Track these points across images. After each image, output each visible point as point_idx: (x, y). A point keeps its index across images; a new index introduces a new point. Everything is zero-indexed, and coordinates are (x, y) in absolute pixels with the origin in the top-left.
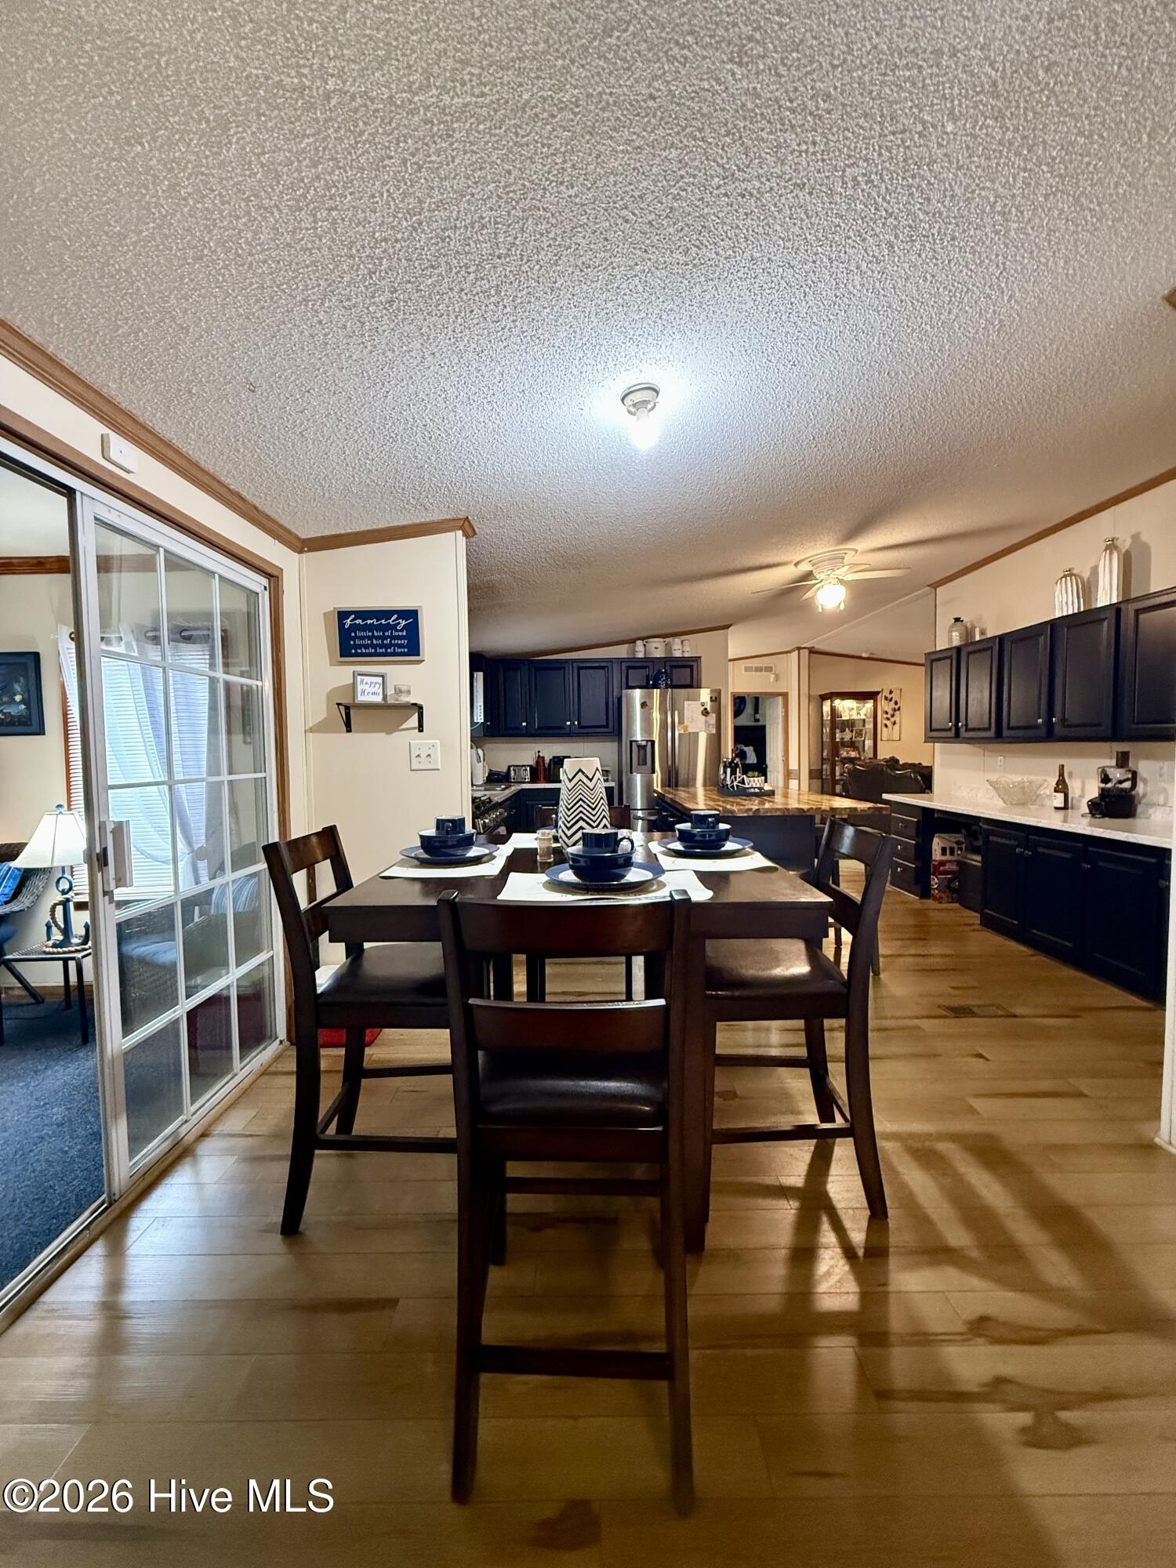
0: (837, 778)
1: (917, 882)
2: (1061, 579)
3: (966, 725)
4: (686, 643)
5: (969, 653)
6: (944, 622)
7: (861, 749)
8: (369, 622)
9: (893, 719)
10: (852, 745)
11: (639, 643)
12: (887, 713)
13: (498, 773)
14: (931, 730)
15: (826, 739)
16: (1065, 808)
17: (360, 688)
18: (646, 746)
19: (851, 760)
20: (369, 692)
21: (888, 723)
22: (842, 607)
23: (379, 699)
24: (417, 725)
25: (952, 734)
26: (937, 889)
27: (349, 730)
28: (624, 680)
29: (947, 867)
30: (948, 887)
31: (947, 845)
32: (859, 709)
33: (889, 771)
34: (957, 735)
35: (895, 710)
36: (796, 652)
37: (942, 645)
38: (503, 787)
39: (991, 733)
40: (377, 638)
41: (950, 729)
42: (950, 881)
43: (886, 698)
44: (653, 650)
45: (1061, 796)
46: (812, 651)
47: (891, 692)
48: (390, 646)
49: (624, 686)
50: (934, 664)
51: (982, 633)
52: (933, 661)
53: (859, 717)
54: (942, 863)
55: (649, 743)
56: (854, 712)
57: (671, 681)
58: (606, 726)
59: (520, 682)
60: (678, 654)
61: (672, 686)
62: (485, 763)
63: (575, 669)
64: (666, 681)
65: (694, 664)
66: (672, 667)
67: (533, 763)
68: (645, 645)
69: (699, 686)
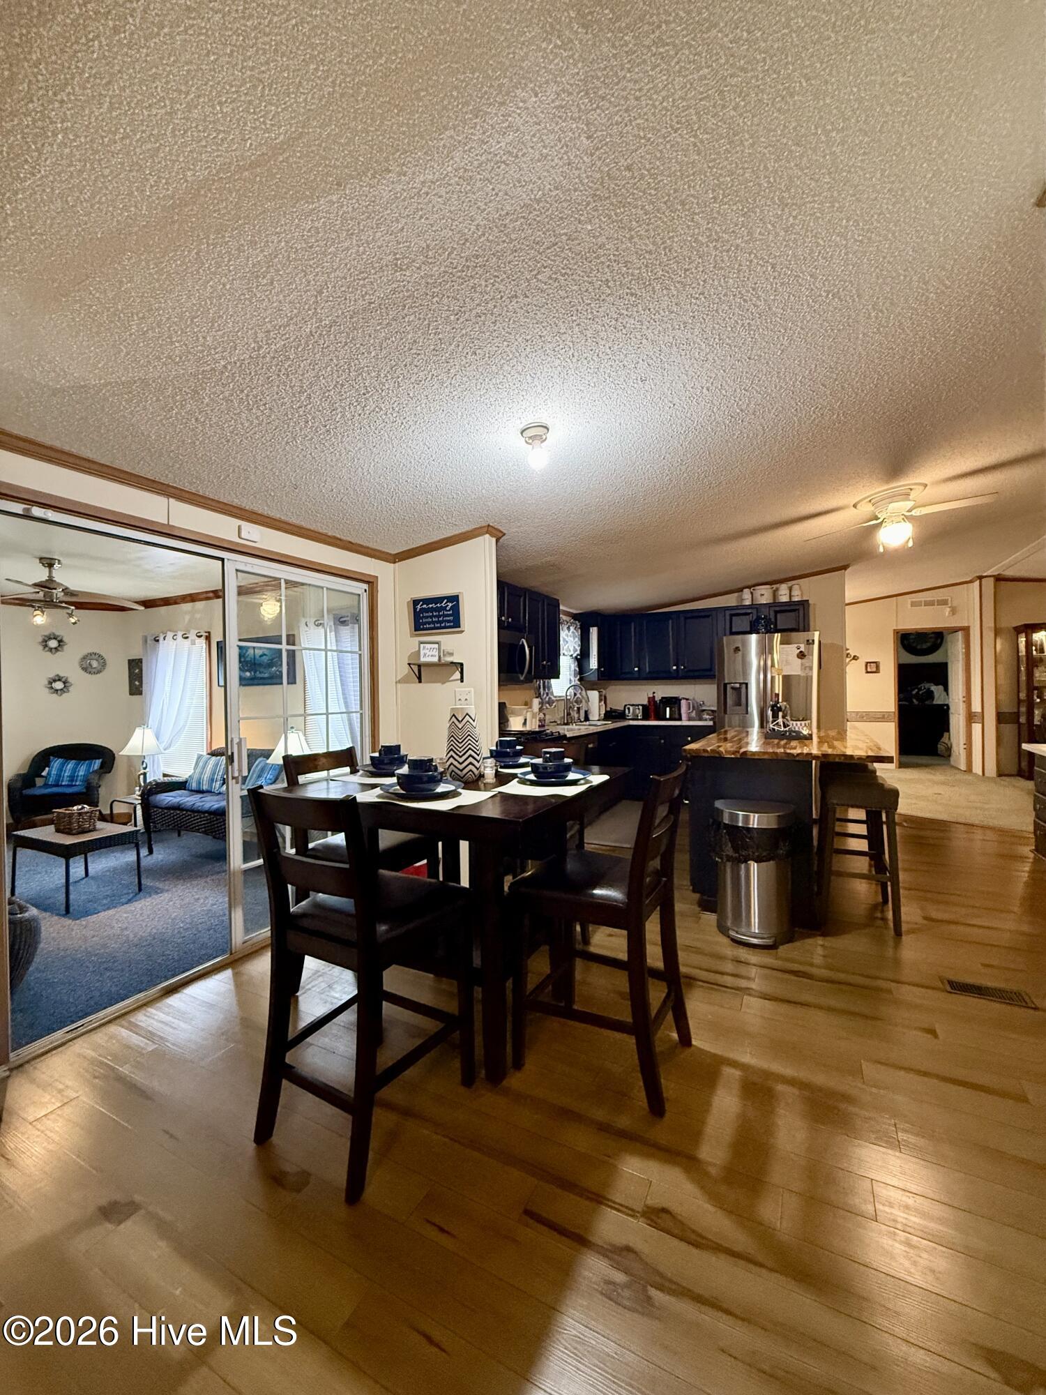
4: (795, 588)
8: (430, 606)
11: (746, 591)
13: (615, 711)
15: (1023, 679)
17: (422, 653)
18: (740, 688)
20: (429, 655)
22: (910, 544)
23: (435, 659)
24: (459, 677)
27: (420, 682)
28: (728, 627)
36: (978, 582)
38: (618, 721)
40: (435, 616)
44: (759, 597)
46: (998, 579)
48: (443, 621)
49: (728, 632)
55: (744, 686)
57: (776, 625)
58: (710, 670)
59: (633, 634)
60: (784, 599)
61: (777, 631)
62: (603, 703)
63: (682, 619)
64: (766, 625)
65: (801, 608)
66: (776, 612)
67: (645, 702)
68: (752, 593)
69: (805, 630)
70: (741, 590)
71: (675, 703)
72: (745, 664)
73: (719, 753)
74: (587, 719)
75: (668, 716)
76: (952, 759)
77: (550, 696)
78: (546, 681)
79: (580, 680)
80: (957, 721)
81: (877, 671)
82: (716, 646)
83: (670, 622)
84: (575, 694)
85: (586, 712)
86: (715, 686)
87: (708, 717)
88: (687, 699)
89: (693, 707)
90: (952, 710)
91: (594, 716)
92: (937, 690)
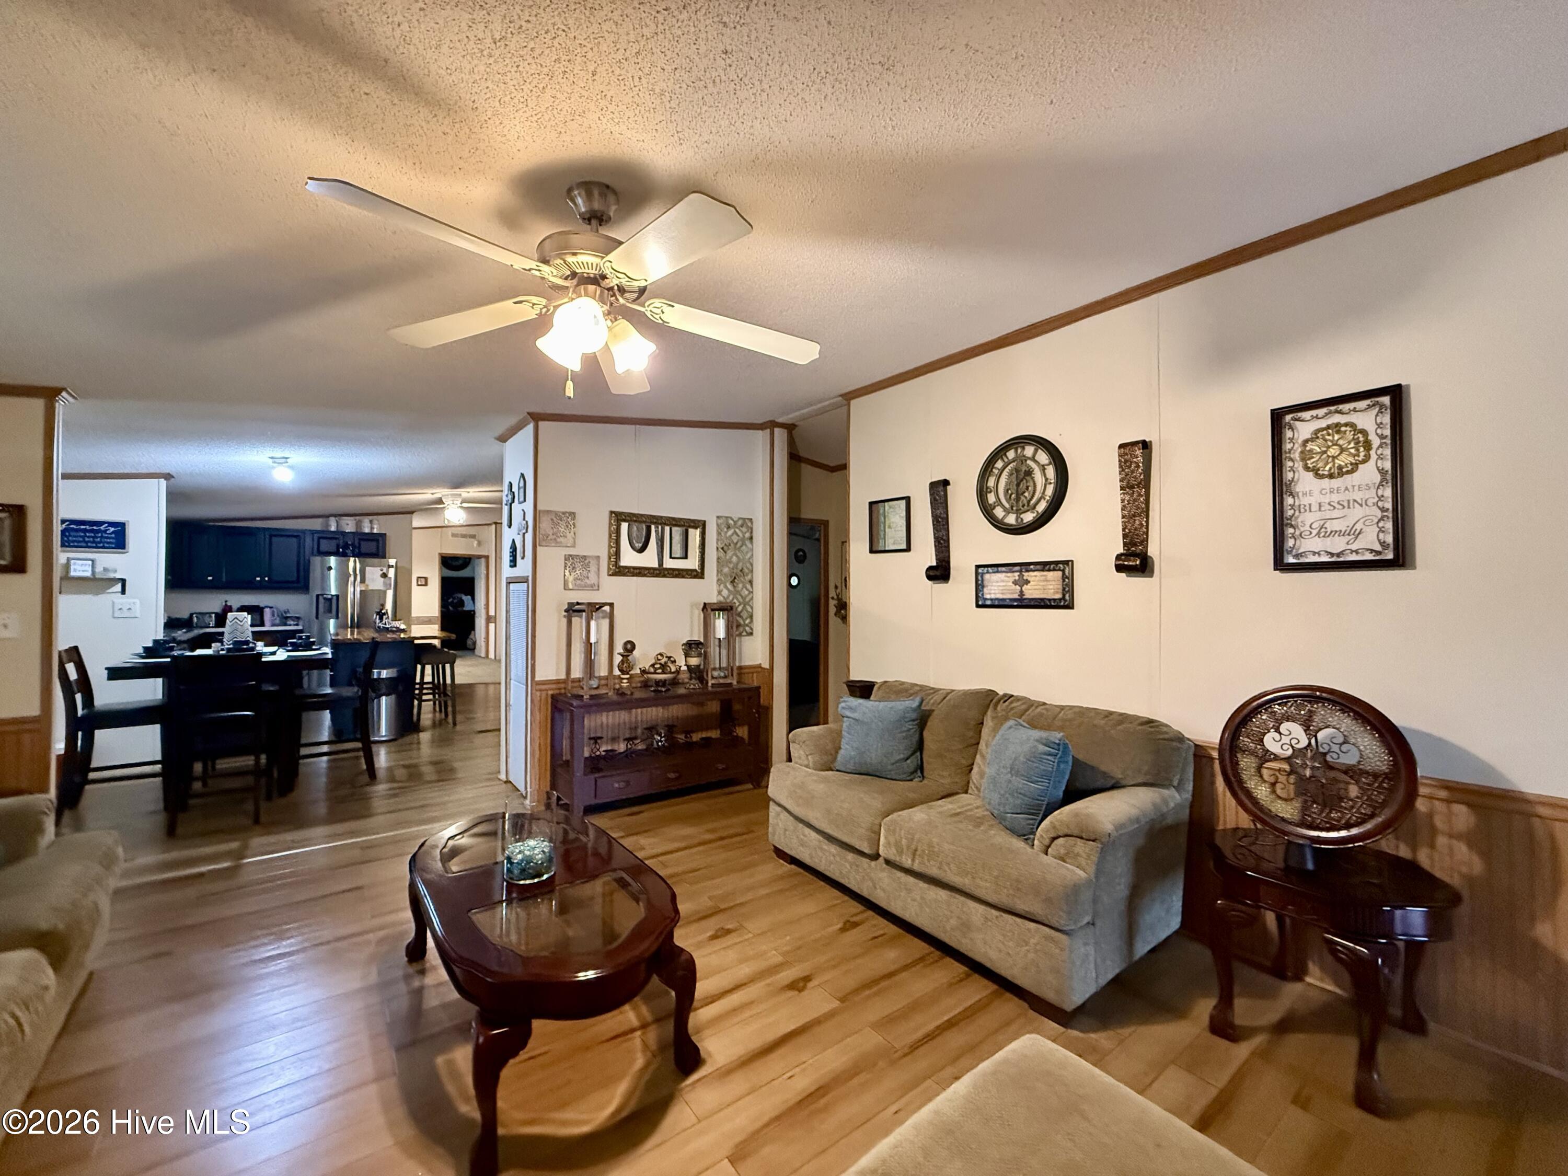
4: (375, 522)
8: (82, 527)
11: (333, 519)
17: (74, 567)
18: (331, 599)
20: (81, 570)
23: (89, 574)
24: (120, 591)
28: (314, 548)
36: (494, 525)
38: (184, 630)
40: (89, 537)
44: (345, 526)
48: (100, 543)
49: (316, 552)
55: (335, 597)
57: (359, 550)
58: (297, 582)
60: (366, 530)
61: (359, 555)
63: (267, 535)
65: (380, 539)
66: (360, 540)
67: (220, 610)
68: (337, 521)
69: (384, 557)
70: (328, 516)
76: (476, 651)
80: (480, 622)
81: (426, 584)
82: (305, 564)
87: (295, 622)
88: (271, 608)
89: (278, 614)
90: (477, 615)
92: (467, 599)
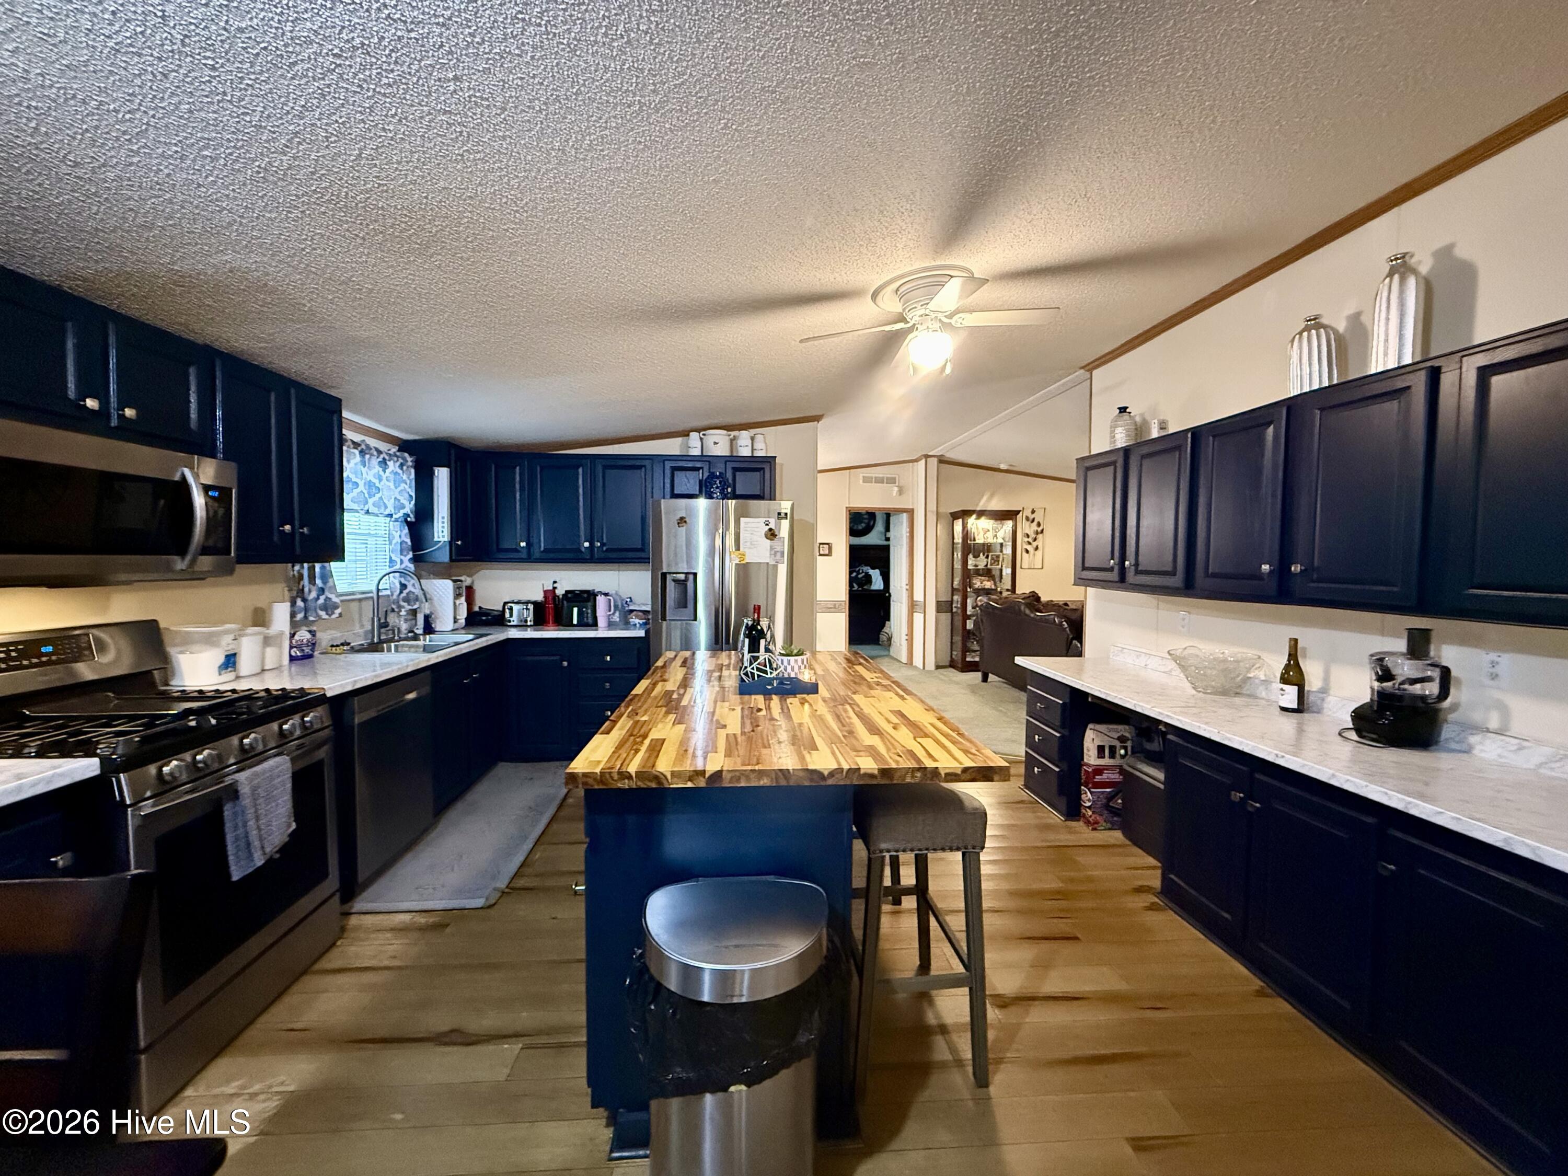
0: (969, 613)
1: (1061, 792)
2: (1300, 333)
3: (1137, 564)
4: (759, 438)
5: (1143, 457)
6: (1103, 414)
7: (997, 580)
9: (1035, 544)
10: (987, 573)
11: (694, 435)
12: (1028, 536)
13: (487, 613)
14: (1084, 568)
15: (958, 566)
16: (1299, 710)
18: (684, 580)
19: (987, 592)
21: (1029, 547)
25: (1114, 576)
26: (1089, 807)
28: (668, 486)
29: (1106, 776)
30: (1107, 807)
31: (1106, 742)
32: (996, 531)
33: (1027, 611)
34: (1122, 578)
35: (1037, 533)
36: (923, 461)
37: (1100, 445)
38: (491, 631)
39: (1177, 581)
41: (1111, 569)
42: (1111, 797)
43: (1027, 518)
44: (711, 446)
45: (1292, 691)
46: (942, 461)
47: (1033, 512)
49: (668, 493)
50: (1090, 473)
51: (1162, 427)
52: (1088, 469)
53: (995, 541)
54: (1099, 771)
55: (691, 577)
56: (990, 535)
57: (734, 490)
58: (642, 550)
59: (517, 486)
60: (745, 452)
61: (735, 496)
62: (463, 599)
63: (599, 469)
64: (723, 489)
65: (767, 467)
66: (735, 470)
67: (539, 597)
68: (701, 439)
69: (772, 498)
70: (685, 434)
71: (588, 600)
72: (690, 544)
73: (657, 778)
74: (429, 629)
75: (575, 622)
76: (892, 650)
77: (327, 594)
78: (318, 566)
79: (416, 560)
80: (899, 609)
81: (829, 554)
82: (650, 513)
83: (580, 470)
84: (403, 586)
85: (427, 618)
86: (650, 573)
87: (637, 621)
88: (606, 594)
89: (616, 607)
90: (893, 598)
91: (444, 622)
92: (874, 574)
